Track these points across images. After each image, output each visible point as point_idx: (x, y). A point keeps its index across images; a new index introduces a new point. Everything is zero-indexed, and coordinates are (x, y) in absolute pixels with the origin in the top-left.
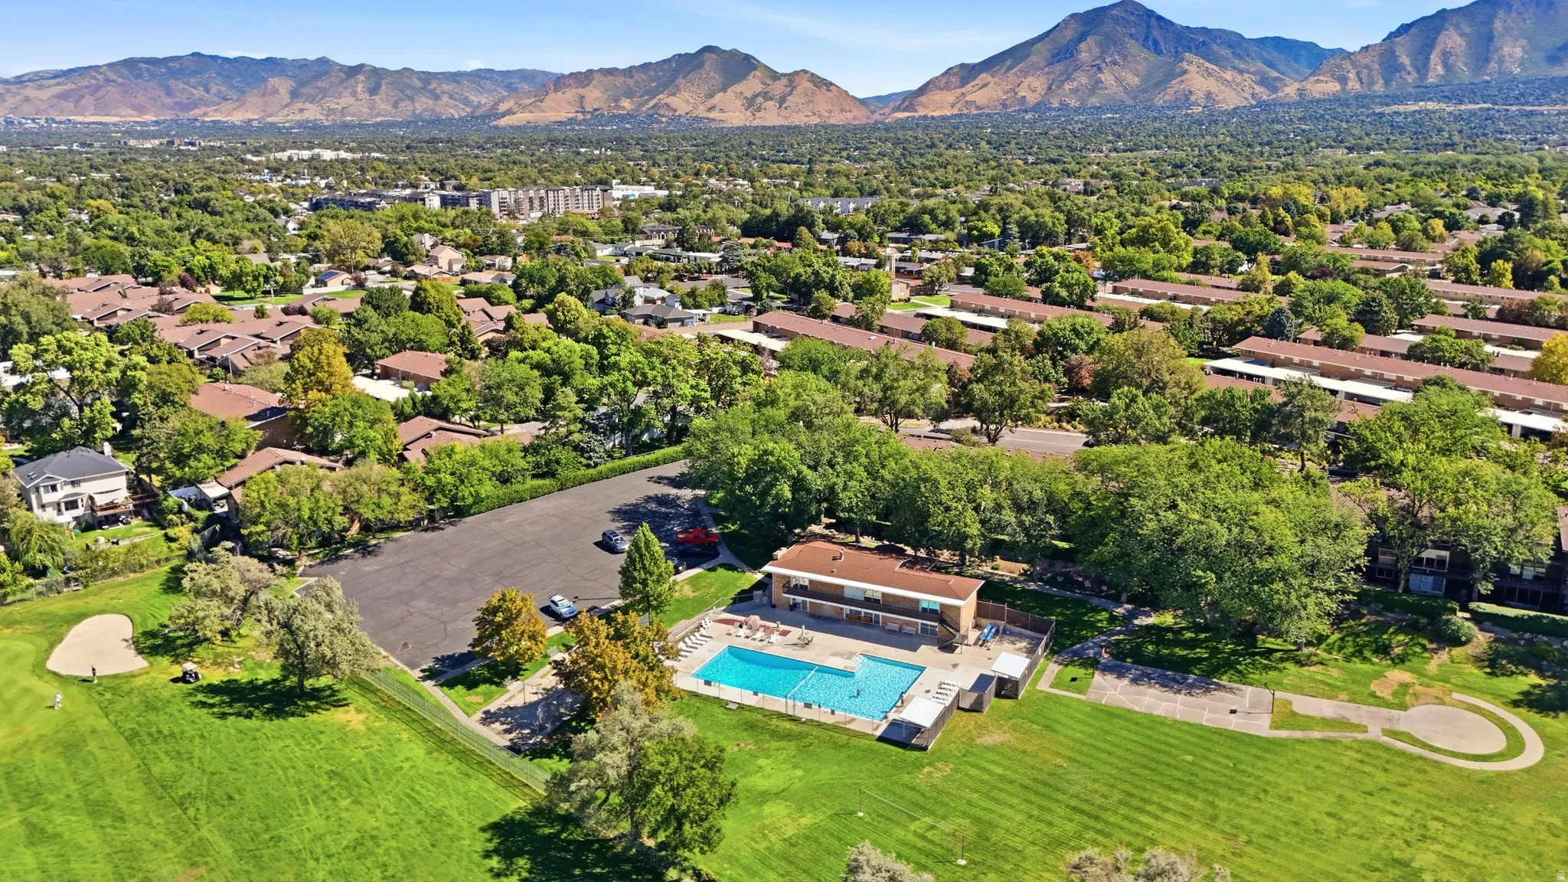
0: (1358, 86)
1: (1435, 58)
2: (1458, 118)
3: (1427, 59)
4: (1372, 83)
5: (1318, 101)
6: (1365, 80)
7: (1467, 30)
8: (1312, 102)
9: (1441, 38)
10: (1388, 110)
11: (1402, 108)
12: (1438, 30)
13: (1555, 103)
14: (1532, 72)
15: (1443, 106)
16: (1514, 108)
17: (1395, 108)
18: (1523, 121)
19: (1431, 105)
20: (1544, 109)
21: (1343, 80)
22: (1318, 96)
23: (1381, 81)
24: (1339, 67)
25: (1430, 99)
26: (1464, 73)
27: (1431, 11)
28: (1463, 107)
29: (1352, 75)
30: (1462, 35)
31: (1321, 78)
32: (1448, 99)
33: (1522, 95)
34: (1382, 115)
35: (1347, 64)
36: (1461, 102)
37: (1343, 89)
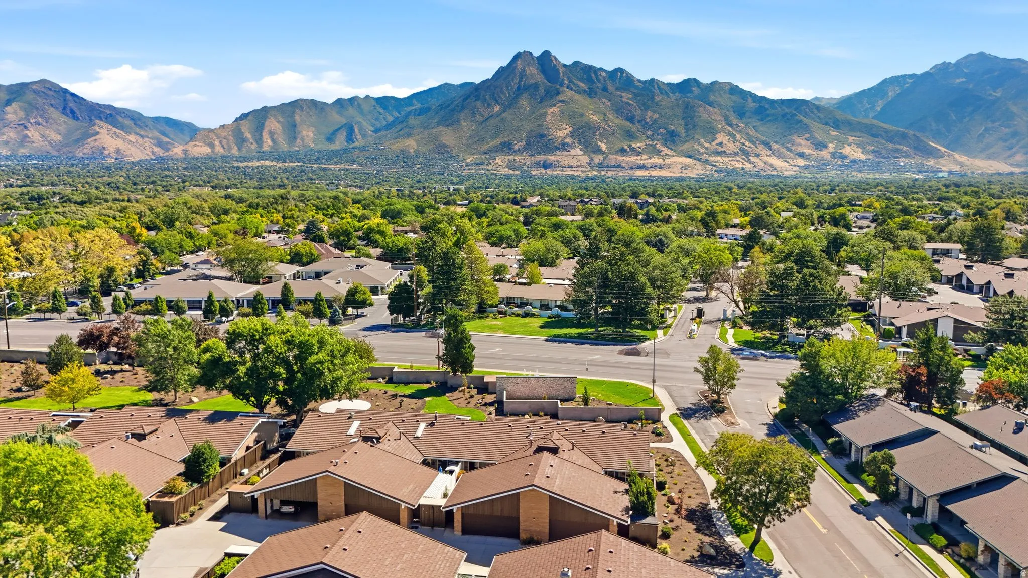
0: (222, 150)
1: (265, 136)
2: (285, 170)
3: (261, 135)
4: (230, 148)
5: (197, 158)
6: (226, 146)
7: (281, 120)
8: (193, 159)
9: (267, 124)
10: (241, 165)
11: (250, 164)
12: (265, 118)
13: (336, 163)
14: (320, 146)
15: (275, 163)
16: (315, 166)
17: (246, 164)
18: (322, 173)
19: (267, 163)
20: (332, 166)
21: (212, 146)
22: (197, 155)
23: (236, 147)
24: (208, 137)
25: (267, 159)
26: (284, 146)
27: (259, 107)
28: (286, 164)
29: (217, 143)
30: (279, 122)
31: (197, 143)
32: (277, 159)
33: (318, 158)
34: (238, 168)
35: (212, 136)
36: (285, 161)
37: (213, 151)
